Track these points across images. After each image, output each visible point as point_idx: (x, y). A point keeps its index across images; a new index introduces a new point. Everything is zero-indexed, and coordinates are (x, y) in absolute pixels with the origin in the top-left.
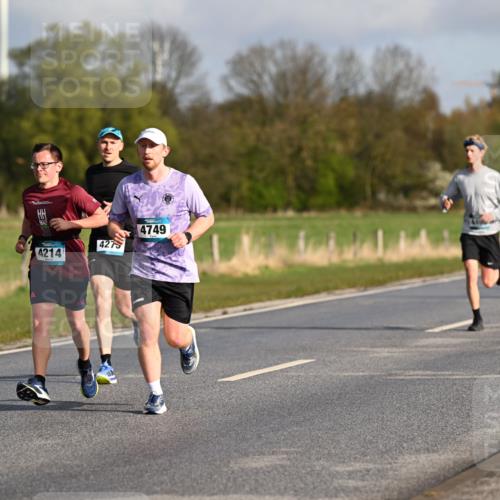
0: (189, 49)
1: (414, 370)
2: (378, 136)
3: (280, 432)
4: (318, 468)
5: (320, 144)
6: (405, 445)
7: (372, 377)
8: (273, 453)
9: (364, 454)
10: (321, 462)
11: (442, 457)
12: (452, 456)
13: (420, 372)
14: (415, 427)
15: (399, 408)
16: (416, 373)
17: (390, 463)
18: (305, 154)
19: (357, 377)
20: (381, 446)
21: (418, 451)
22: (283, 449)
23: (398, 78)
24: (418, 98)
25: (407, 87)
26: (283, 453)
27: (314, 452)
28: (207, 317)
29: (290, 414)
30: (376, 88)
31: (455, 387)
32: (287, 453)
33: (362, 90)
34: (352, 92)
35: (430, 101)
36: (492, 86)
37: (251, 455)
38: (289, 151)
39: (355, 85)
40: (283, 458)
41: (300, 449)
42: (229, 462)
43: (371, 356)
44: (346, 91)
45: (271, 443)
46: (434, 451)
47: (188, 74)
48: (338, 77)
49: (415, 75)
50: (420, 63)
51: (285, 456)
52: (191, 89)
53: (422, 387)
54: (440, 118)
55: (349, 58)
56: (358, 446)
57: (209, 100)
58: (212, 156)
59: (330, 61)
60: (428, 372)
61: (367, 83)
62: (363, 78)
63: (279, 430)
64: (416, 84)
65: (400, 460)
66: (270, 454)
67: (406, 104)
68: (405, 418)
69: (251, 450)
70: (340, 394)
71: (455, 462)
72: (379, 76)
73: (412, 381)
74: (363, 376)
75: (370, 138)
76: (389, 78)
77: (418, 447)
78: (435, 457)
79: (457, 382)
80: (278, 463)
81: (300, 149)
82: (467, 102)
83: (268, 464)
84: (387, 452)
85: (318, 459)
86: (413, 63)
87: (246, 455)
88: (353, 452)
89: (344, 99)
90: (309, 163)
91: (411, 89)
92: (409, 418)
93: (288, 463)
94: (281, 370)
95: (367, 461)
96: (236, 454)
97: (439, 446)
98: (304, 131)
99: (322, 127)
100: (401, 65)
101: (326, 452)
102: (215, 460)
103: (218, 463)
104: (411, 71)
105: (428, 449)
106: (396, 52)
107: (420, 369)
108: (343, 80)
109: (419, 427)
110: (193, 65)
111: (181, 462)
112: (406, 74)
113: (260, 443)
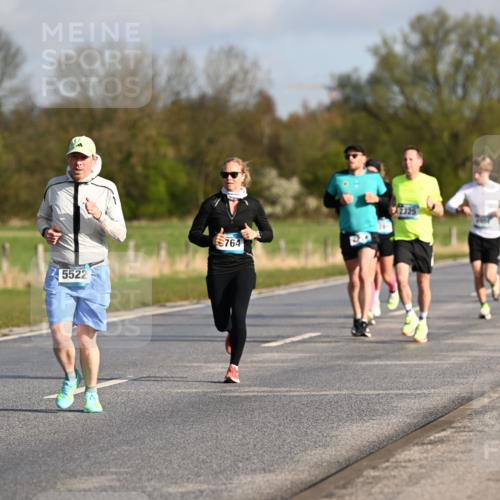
0: (13, 50)
1: (250, 386)
2: (211, 141)
3: (110, 452)
4: (149, 489)
5: (151, 149)
6: (240, 465)
7: (205, 394)
8: (102, 474)
9: (198, 475)
10: (153, 483)
11: (279, 478)
12: (290, 477)
13: (256, 389)
14: (251, 446)
15: (233, 427)
16: (252, 389)
17: (225, 484)
18: (134, 160)
19: (189, 394)
20: (215, 466)
21: (254, 471)
22: (112, 470)
23: (232, 80)
24: (253, 101)
25: (241, 90)
26: (112, 473)
27: (145, 472)
28: (31, 331)
29: (120, 433)
30: (210, 91)
31: (293, 404)
32: (116, 473)
33: (194, 93)
34: (184, 95)
35: (266, 104)
36: (331, 89)
37: (79, 476)
38: (118, 156)
39: (187, 87)
40: (113, 480)
41: (130, 469)
42: (56, 483)
43: (204, 371)
44: (178, 94)
45: (100, 463)
46: (270, 471)
47: (12, 76)
48: (169, 79)
49: (250, 76)
50: (255, 64)
51: (114, 477)
52: (14, 92)
53: (257, 403)
54: (276, 122)
55: (181, 60)
56: (191, 466)
57: (33, 103)
58: (37, 162)
59: (161, 62)
60: (265, 389)
61: (199, 85)
62: (195, 80)
63: (108, 450)
64: (251, 88)
65: (236, 481)
66: (98, 475)
67: (241, 107)
68: (240, 437)
69: (80, 470)
70: (173, 412)
71: (292, 482)
72: (212, 78)
73: (247, 397)
74: (196, 393)
75: (203, 142)
76: (223, 80)
77: (254, 467)
78: (271, 477)
79: (295, 398)
80: (107, 484)
81: (129, 155)
82: (305, 106)
83: (97, 485)
84: (221, 472)
85: (149, 480)
86: (248, 64)
87: (74, 475)
88: (186, 473)
89: (175, 103)
90: (139, 169)
91: (247, 92)
92: (244, 437)
93: (118, 484)
94: (110, 387)
95: (200, 482)
96: (62, 475)
97: (276, 466)
98: (134, 136)
99: (153, 132)
100: (235, 67)
101: (157, 472)
102: (41, 482)
103: (44, 484)
104: (246, 72)
105: (264, 469)
106: (230, 53)
107: (255, 386)
108: (174, 83)
109: (255, 446)
110: (17, 66)
111: (5, 484)
112: (240, 77)
113: (87, 463)
